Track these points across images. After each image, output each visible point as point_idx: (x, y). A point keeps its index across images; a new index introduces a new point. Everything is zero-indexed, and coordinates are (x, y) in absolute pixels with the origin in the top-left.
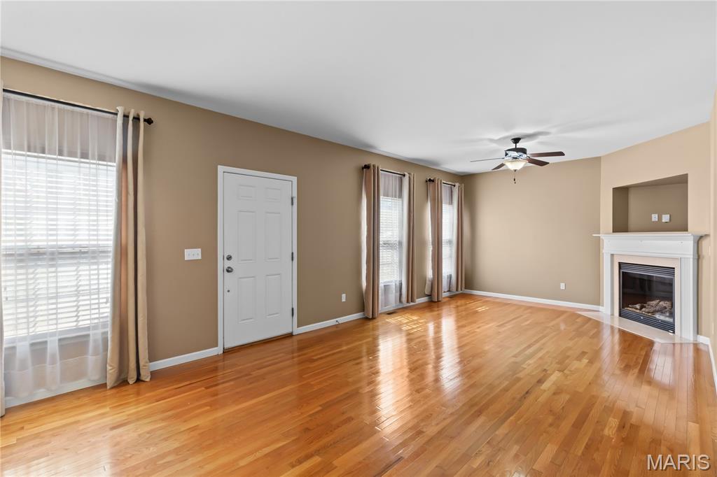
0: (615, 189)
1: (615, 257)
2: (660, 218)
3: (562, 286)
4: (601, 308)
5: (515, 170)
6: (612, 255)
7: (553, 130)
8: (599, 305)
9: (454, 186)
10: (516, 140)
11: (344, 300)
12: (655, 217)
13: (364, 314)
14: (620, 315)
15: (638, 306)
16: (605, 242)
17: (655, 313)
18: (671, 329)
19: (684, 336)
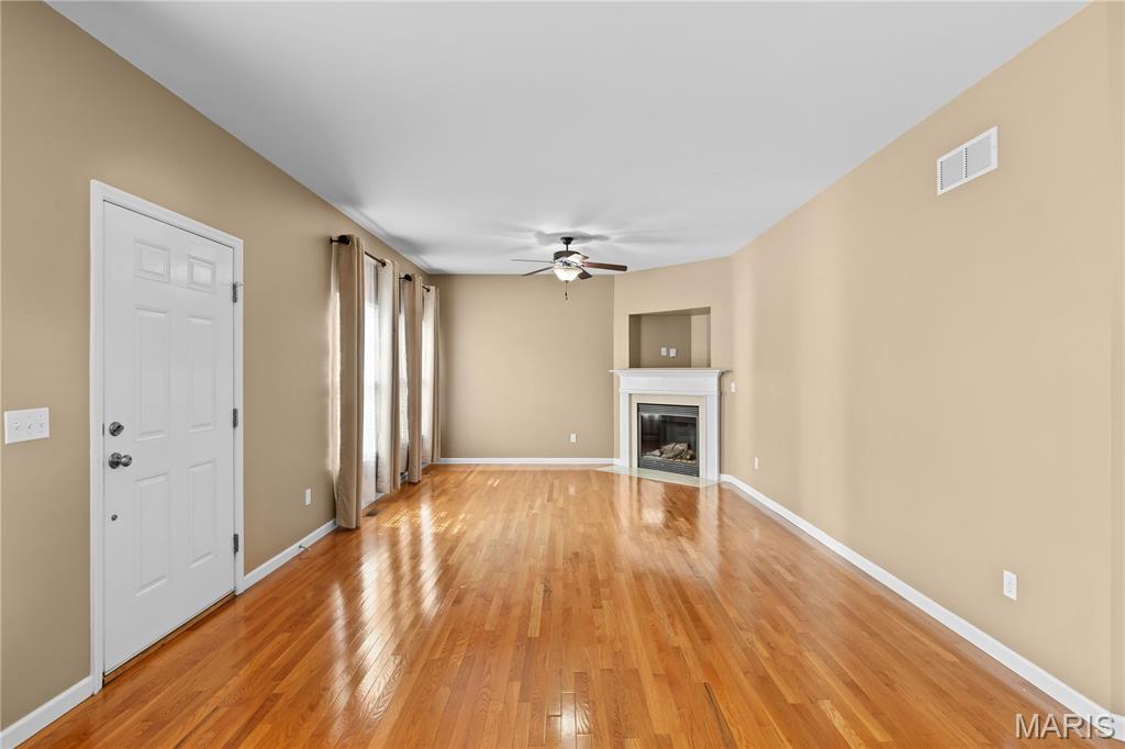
0: (631, 316)
1: (633, 397)
2: (668, 352)
3: (573, 438)
4: (615, 461)
5: (567, 282)
6: (630, 395)
7: (614, 237)
8: (613, 457)
9: (428, 290)
10: (568, 240)
11: (308, 502)
12: (664, 351)
13: (335, 523)
14: (639, 466)
15: (657, 452)
16: (622, 378)
17: (675, 457)
18: (695, 472)
19: (710, 478)
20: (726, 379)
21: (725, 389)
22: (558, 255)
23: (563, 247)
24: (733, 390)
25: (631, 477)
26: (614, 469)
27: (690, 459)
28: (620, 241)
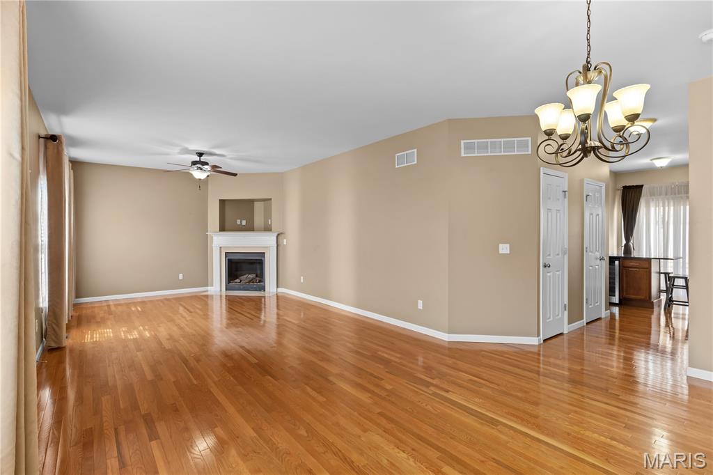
0: (220, 200)
1: (222, 249)
2: (241, 222)
3: (181, 276)
4: (209, 288)
5: (200, 179)
6: (220, 248)
7: (228, 156)
8: (207, 285)
10: (200, 155)
12: (239, 222)
14: (226, 289)
15: (238, 280)
16: (214, 238)
17: (249, 282)
18: (263, 289)
19: (271, 291)
20: (280, 237)
21: (280, 243)
22: (194, 163)
23: (197, 158)
24: (285, 243)
25: (221, 296)
26: (209, 293)
27: (259, 282)
28: (231, 159)
